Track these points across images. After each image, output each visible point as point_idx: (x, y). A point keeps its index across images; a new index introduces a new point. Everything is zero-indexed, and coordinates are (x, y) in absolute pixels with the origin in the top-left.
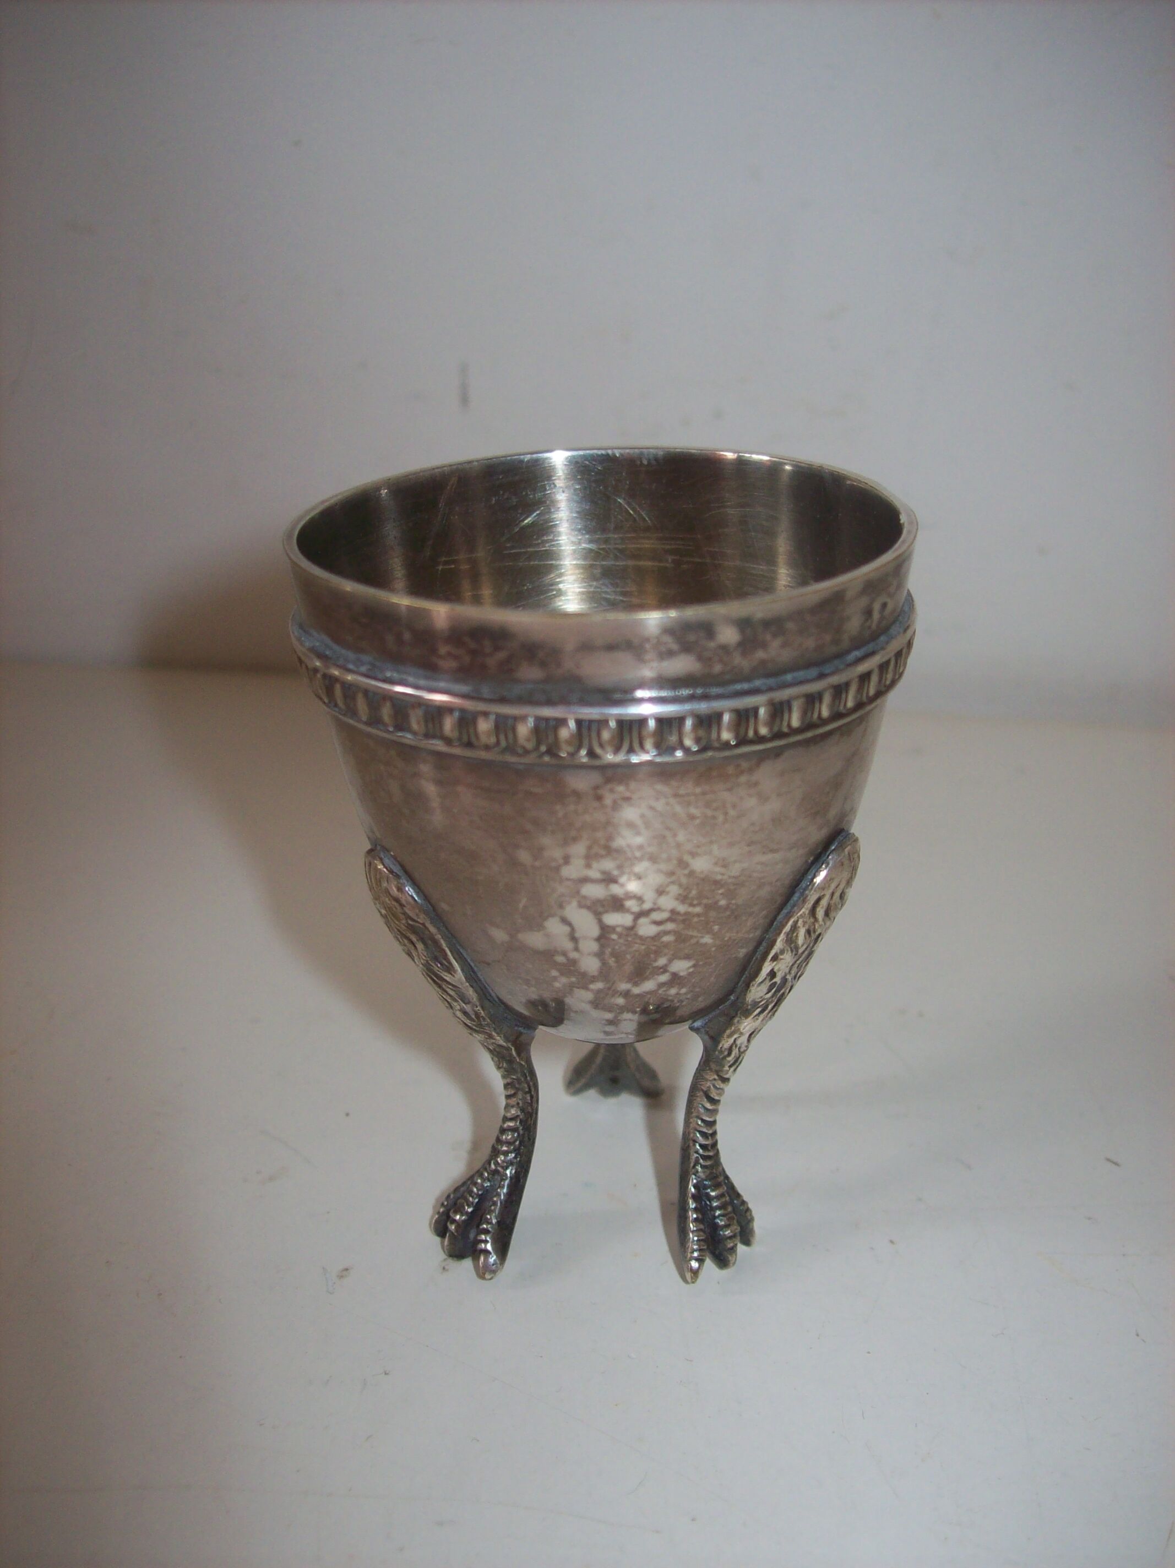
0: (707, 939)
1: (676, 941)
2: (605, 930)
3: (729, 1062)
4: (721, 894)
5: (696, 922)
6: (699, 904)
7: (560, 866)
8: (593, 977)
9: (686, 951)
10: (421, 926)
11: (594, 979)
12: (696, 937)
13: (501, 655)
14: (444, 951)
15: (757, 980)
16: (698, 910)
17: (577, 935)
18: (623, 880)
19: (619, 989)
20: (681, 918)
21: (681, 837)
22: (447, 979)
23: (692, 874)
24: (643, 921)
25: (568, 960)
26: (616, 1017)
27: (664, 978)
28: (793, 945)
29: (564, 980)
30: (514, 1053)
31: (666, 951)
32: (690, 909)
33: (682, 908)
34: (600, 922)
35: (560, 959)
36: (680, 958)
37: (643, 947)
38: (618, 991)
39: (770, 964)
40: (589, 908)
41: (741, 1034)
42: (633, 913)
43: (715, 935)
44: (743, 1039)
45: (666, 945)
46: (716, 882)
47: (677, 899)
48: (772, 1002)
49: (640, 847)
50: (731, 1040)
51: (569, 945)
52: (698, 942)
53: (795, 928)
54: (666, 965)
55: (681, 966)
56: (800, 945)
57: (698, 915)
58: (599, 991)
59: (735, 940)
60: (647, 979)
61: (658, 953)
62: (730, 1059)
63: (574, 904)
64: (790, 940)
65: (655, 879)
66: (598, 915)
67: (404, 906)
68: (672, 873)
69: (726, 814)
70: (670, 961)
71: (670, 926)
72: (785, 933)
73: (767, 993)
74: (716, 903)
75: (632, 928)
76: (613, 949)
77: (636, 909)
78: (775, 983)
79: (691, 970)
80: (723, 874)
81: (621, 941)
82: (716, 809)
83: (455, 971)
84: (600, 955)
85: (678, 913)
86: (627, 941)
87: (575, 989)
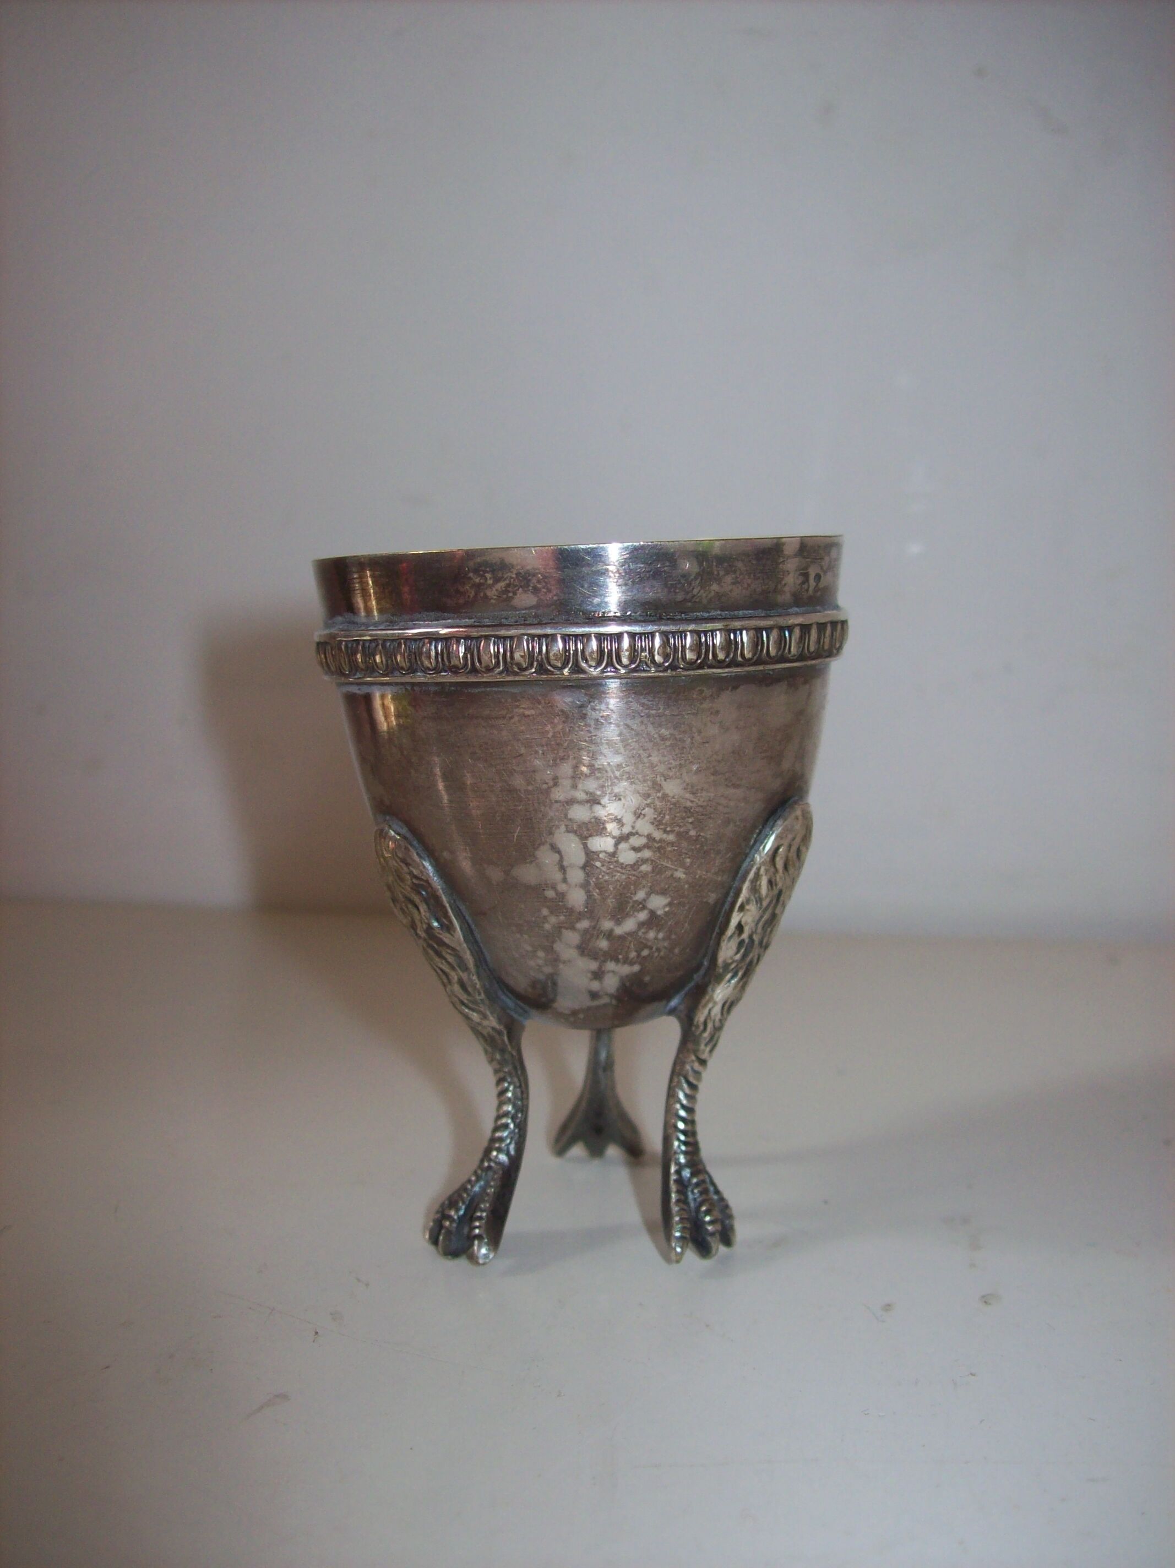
0: (680, 874)
1: (653, 871)
2: (590, 855)
3: (705, 1038)
4: (691, 823)
5: (670, 851)
6: (672, 831)
7: (549, 788)
8: (580, 913)
9: (662, 885)
10: (425, 884)
11: (581, 916)
12: (671, 869)
13: (500, 585)
14: (444, 907)
15: (727, 933)
16: (671, 837)
17: (565, 863)
18: (605, 801)
19: (602, 928)
20: (657, 845)
21: (655, 759)
22: (447, 941)
23: (665, 797)
24: (623, 846)
25: (557, 894)
26: (600, 968)
27: (643, 916)
28: (757, 896)
29: (553, 920)
30: (506, 1038)
31: (644, 882)
32: (665, 836)
33: (658, 835)
34: (585, 846)
35: (550, 894)
36: (657, 893)
37: (624, 877)
38: (602, 931)
39: (738, 915)
40: (575, 832)
41: (715, 1003)
42: (614, 837)
43: (687, 870)
44: (717, 1010)
45: (645, 875)
46: (687, 810)
47: (652, 823)
48: (741, 968)
49: (619, 766)
50: (706, 1012)
51: (558, 876)
52: (672, 875)
53: (757, 876)
54: (645, 900)
55: (658, 903)
56: (764, 896)
57: (672, 844)
58: (586, 931)
59: (705, 880)
60: (628, 915)
61: (637, 885)
62: (706, 1035)
63: (563, 828)
64: (755, 889)
65: (633, 801)
66: (584, 839)
67: (410, 865)
68: (647, 796)
69: (692, 738)
70: (649, 894)
71: (647, 854)
72: (750, 880)
73: (737, 953)
74: (687, 833)
75: (613, 854)
76: (598, 878)
77: (616, 833)
78: (743, 941)
79: (667, 909)
80: (692, 802)
81: (604, 869)
82: (684, 732)
83: (455, 930)
84: (585, 886)
85: (654, 839)
86: (610, 868)
87: (564, 931)
